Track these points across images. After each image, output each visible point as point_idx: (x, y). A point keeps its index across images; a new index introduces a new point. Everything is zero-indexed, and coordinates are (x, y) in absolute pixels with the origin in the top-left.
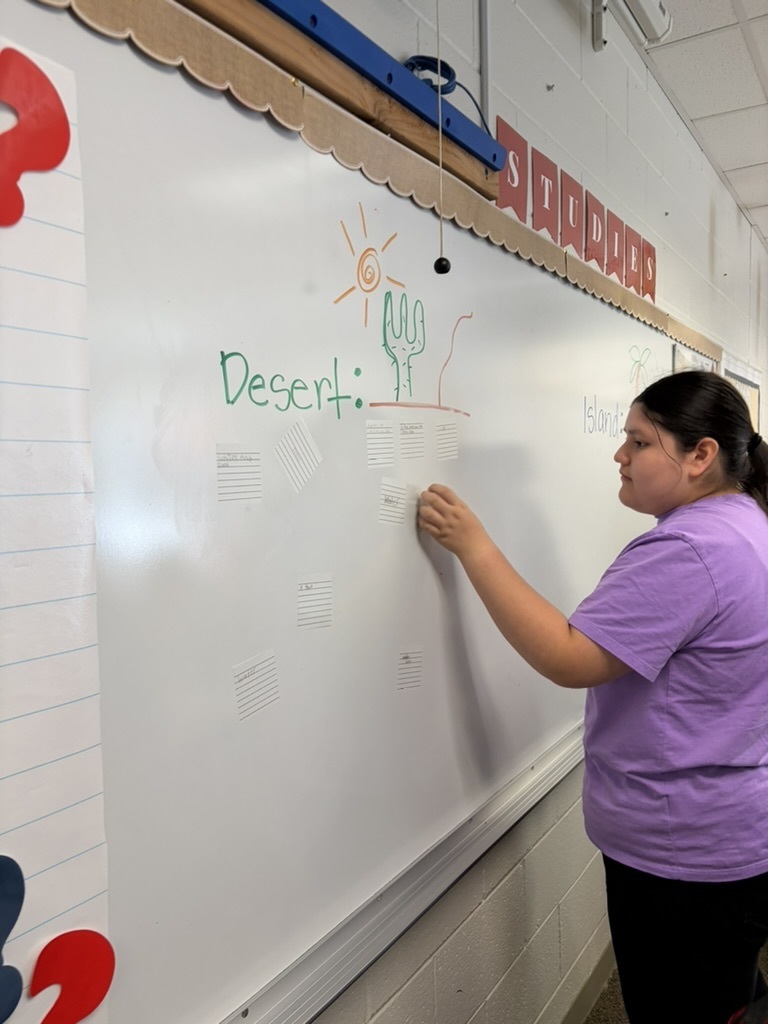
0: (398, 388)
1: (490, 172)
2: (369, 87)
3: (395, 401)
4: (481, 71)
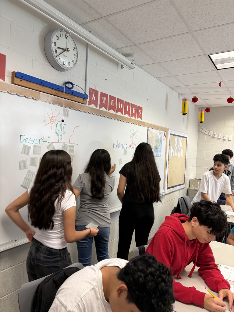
0: (59, 140)
1: (85, 100)
2: (54, 90)
3: (58, 142)
4: (86, 80)
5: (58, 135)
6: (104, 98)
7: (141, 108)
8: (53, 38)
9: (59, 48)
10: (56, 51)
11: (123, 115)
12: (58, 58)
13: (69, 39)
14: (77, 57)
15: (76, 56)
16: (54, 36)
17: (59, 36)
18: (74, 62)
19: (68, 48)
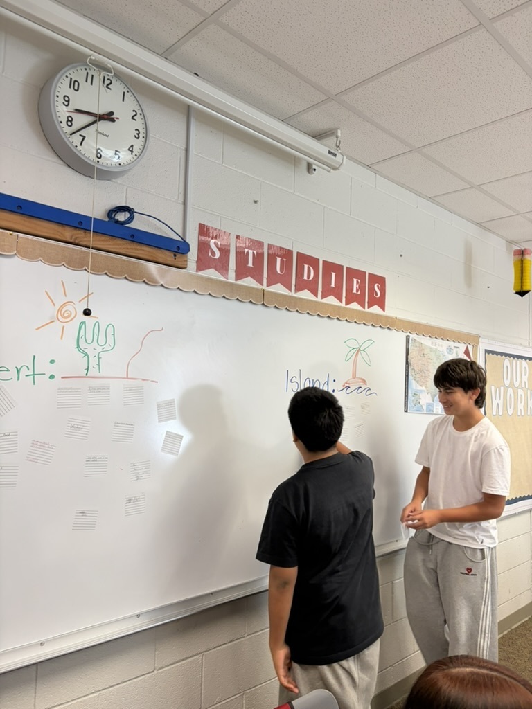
0: (88, 369)
1: (178, 255)
2: (68, 229)
3: (85, 375)
4: (185, 203)
5: (86, 354)
6: (251, 252)
7: (381, 281)
8: (59, 85)
9: (78, 111)
10: (70, 121)
11: (319, 299)
12: (76, 140)
13: (118, 88)
14: (146, 138)
15: (141, 135)
16: (62, 81)
17: (82, 80)
18: (136, 150)
19: (112, 113)
